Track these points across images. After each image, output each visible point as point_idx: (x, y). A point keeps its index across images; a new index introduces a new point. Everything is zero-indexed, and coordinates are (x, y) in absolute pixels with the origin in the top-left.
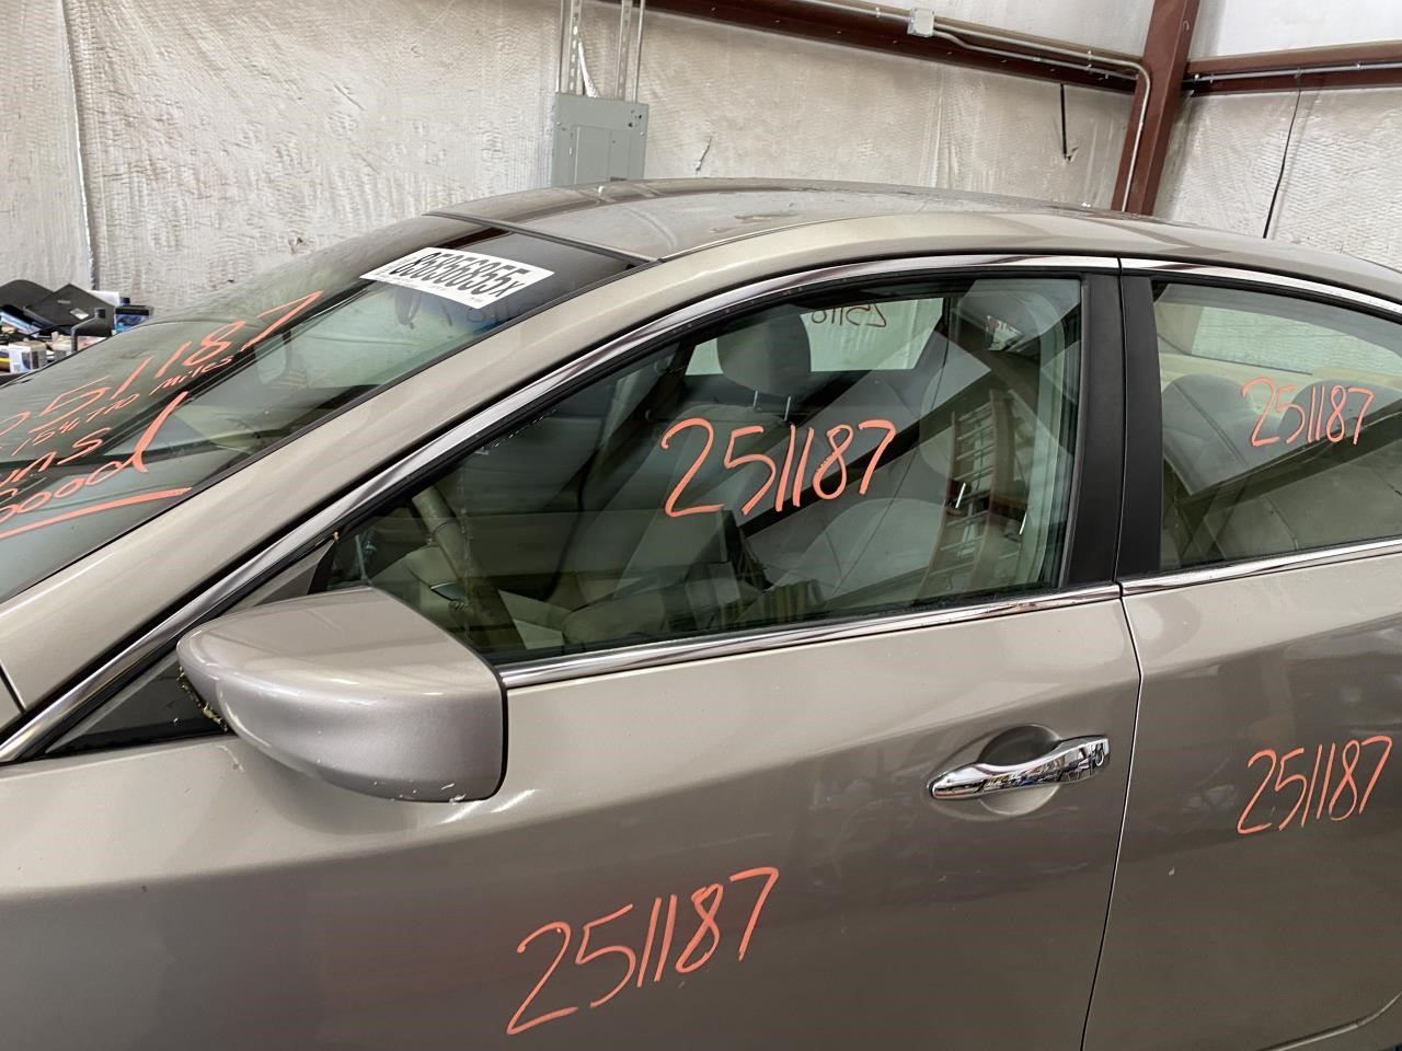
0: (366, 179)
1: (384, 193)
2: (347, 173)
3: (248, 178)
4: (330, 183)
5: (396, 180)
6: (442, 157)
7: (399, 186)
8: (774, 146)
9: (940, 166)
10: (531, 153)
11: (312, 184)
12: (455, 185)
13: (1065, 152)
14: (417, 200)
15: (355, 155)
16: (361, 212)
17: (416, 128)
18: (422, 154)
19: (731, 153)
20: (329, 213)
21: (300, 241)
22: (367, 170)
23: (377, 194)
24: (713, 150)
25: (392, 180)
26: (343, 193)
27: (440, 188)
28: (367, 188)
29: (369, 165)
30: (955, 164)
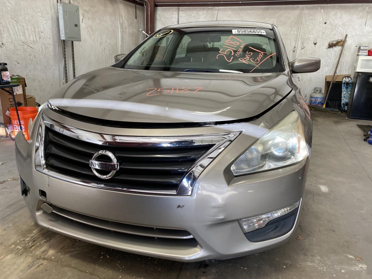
0: (15, 25)
1: (20, 29)
2: (11, 23)
4: (7, 26)
5: (22, 25)
6: (31, 19)
7: (23, 27)
8: (94, 17)
9: (120, 21)
10: (50, 18)
11: (3, 27)
12: (36, 27)
13: (136, 18)
14: (28, 31)
15: (12, 18)
16: (16, 35)
17: (25, 11)
18: (27, 18)
19: (87, 18)
20: (8, 35)
21: (2, 44)
22: (15, 22)
23: (18, 30)
24: (84, 18)
25: (21, 25)
26: (11, 29)
27: (32, 27)
28: (16, 28)
29: (16, 21)
30: (121, 21)
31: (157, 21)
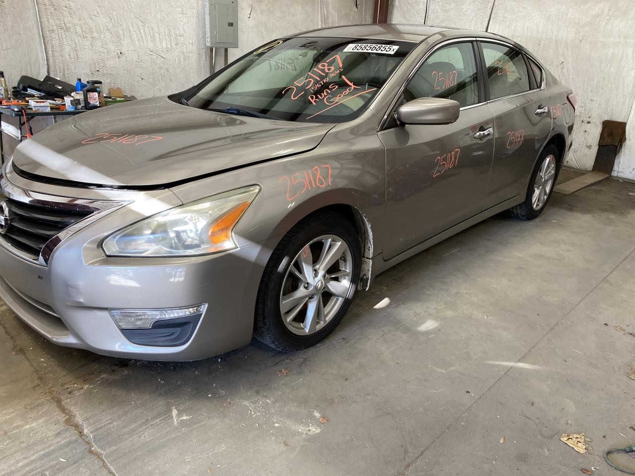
0: (141, 27)
1: (148, 33)
2: (135, 25)
3: (100, 29)
4: (129, 29)
5: (151, 27)
6: (166, 17)
7: (153, 29)
8: (271, 8)
9: (321, 13)
10: (195, 14)
11: (123, 30)
12: (171, 28)
13: (357, 6)
14: (159, 35)
15: (137, 18)
16: (141, 40)
17: (156, 6)
18: (159, 16)
19: (259, 11)
20: (130, 41)
21: (121, 53)
22: (141, 23)
23: (145, 34)
24: (253, 10)
25: (150, 27)
26: (134, 33)
27: (166, 29)
28: (142, 30)
29: (142, 22)
30: (325, 12)
31: (395, 9)
